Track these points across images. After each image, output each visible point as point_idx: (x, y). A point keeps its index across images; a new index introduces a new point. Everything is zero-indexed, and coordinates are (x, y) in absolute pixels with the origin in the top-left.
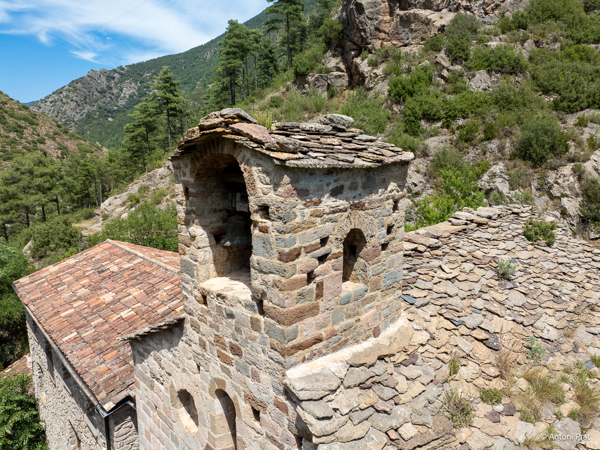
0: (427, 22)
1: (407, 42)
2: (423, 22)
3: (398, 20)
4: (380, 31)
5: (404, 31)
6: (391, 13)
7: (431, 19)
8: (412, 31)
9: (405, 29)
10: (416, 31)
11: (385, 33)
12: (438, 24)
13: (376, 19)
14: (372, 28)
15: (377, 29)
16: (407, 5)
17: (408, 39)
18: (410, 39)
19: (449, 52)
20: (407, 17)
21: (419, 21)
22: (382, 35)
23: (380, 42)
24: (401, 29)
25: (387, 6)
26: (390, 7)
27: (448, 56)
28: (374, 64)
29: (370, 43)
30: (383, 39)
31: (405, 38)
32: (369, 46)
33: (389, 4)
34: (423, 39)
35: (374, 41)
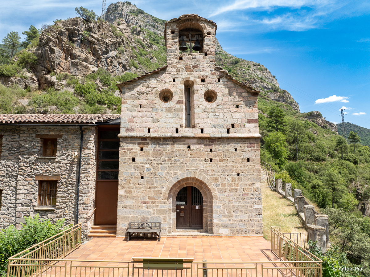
0: (87, 68)
1: (75, 74)
2: (85, 67)
3: (70, 63)
4: (60, 66)
5: (73, 69)
6: (66, 59)
7: (89, 67)
8: (78, 69)
9: (74, 68)
10: (80, 70)
11: (62, 67)
12: (92, 69)
13: (59, 59)
14: (57, 62)
15: (59, 64)
16: (75, 58)
17: (75, 73)
18: (77, 73)
19: (101, 81)
20: (76, 62)
21: (82, 66)
22: (61, 68)
23: (59, 71)
24: (72, 68)
25: (64, 55)
26: (66, 56)
27: (101, 82)
28: (59, 79)
29: (55, 70)
30: (61, 70)
31: (74, 72)
32: (55, 71)
33: (65, 55)
34: (84, 75)
35: (57, 69)
